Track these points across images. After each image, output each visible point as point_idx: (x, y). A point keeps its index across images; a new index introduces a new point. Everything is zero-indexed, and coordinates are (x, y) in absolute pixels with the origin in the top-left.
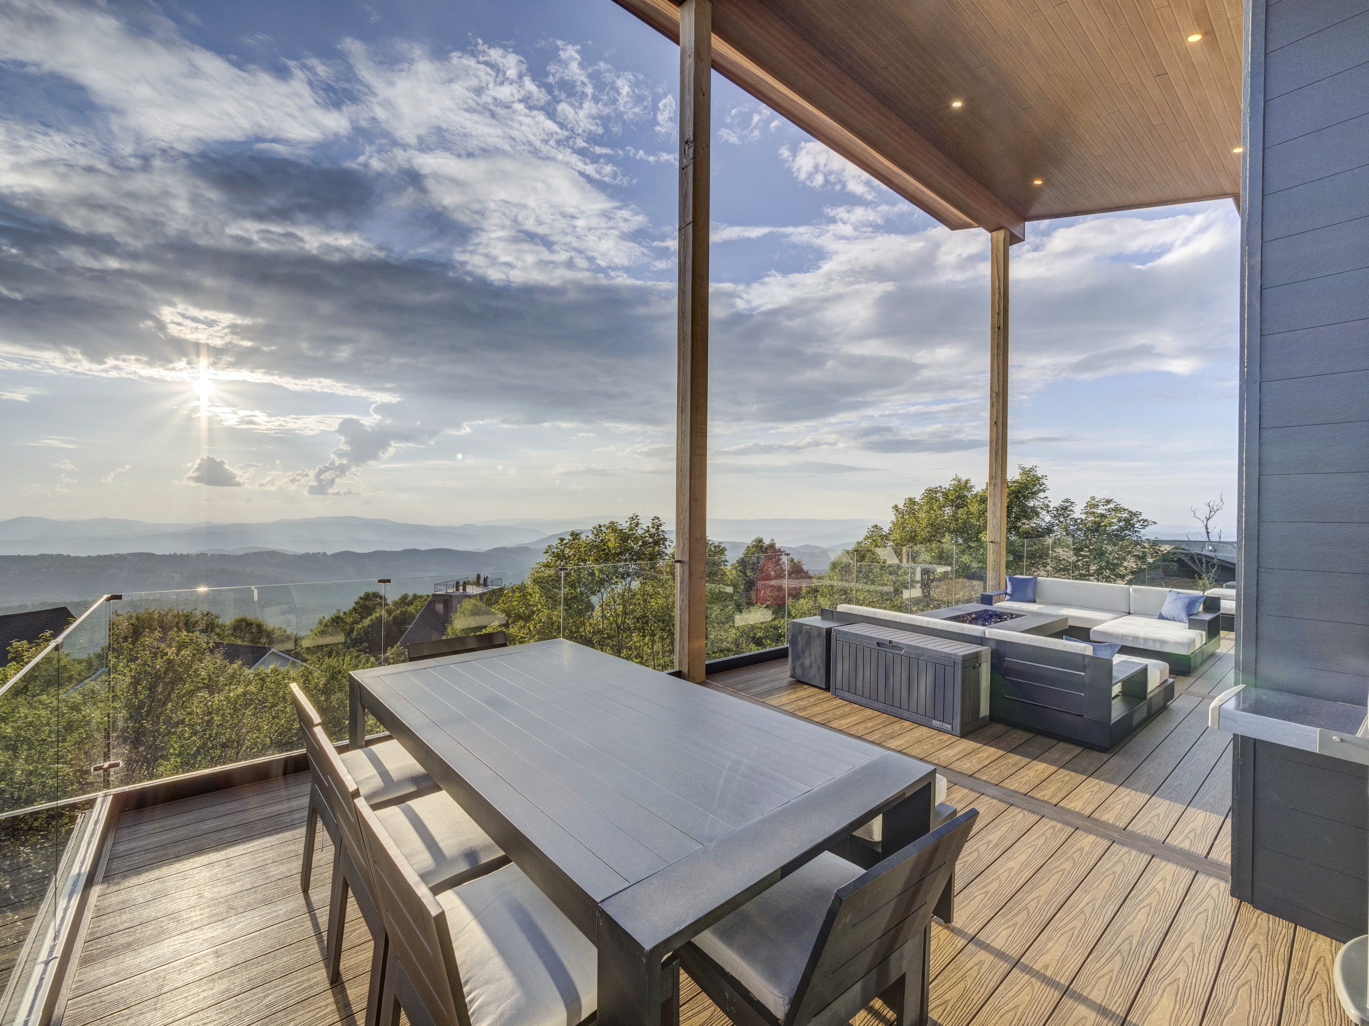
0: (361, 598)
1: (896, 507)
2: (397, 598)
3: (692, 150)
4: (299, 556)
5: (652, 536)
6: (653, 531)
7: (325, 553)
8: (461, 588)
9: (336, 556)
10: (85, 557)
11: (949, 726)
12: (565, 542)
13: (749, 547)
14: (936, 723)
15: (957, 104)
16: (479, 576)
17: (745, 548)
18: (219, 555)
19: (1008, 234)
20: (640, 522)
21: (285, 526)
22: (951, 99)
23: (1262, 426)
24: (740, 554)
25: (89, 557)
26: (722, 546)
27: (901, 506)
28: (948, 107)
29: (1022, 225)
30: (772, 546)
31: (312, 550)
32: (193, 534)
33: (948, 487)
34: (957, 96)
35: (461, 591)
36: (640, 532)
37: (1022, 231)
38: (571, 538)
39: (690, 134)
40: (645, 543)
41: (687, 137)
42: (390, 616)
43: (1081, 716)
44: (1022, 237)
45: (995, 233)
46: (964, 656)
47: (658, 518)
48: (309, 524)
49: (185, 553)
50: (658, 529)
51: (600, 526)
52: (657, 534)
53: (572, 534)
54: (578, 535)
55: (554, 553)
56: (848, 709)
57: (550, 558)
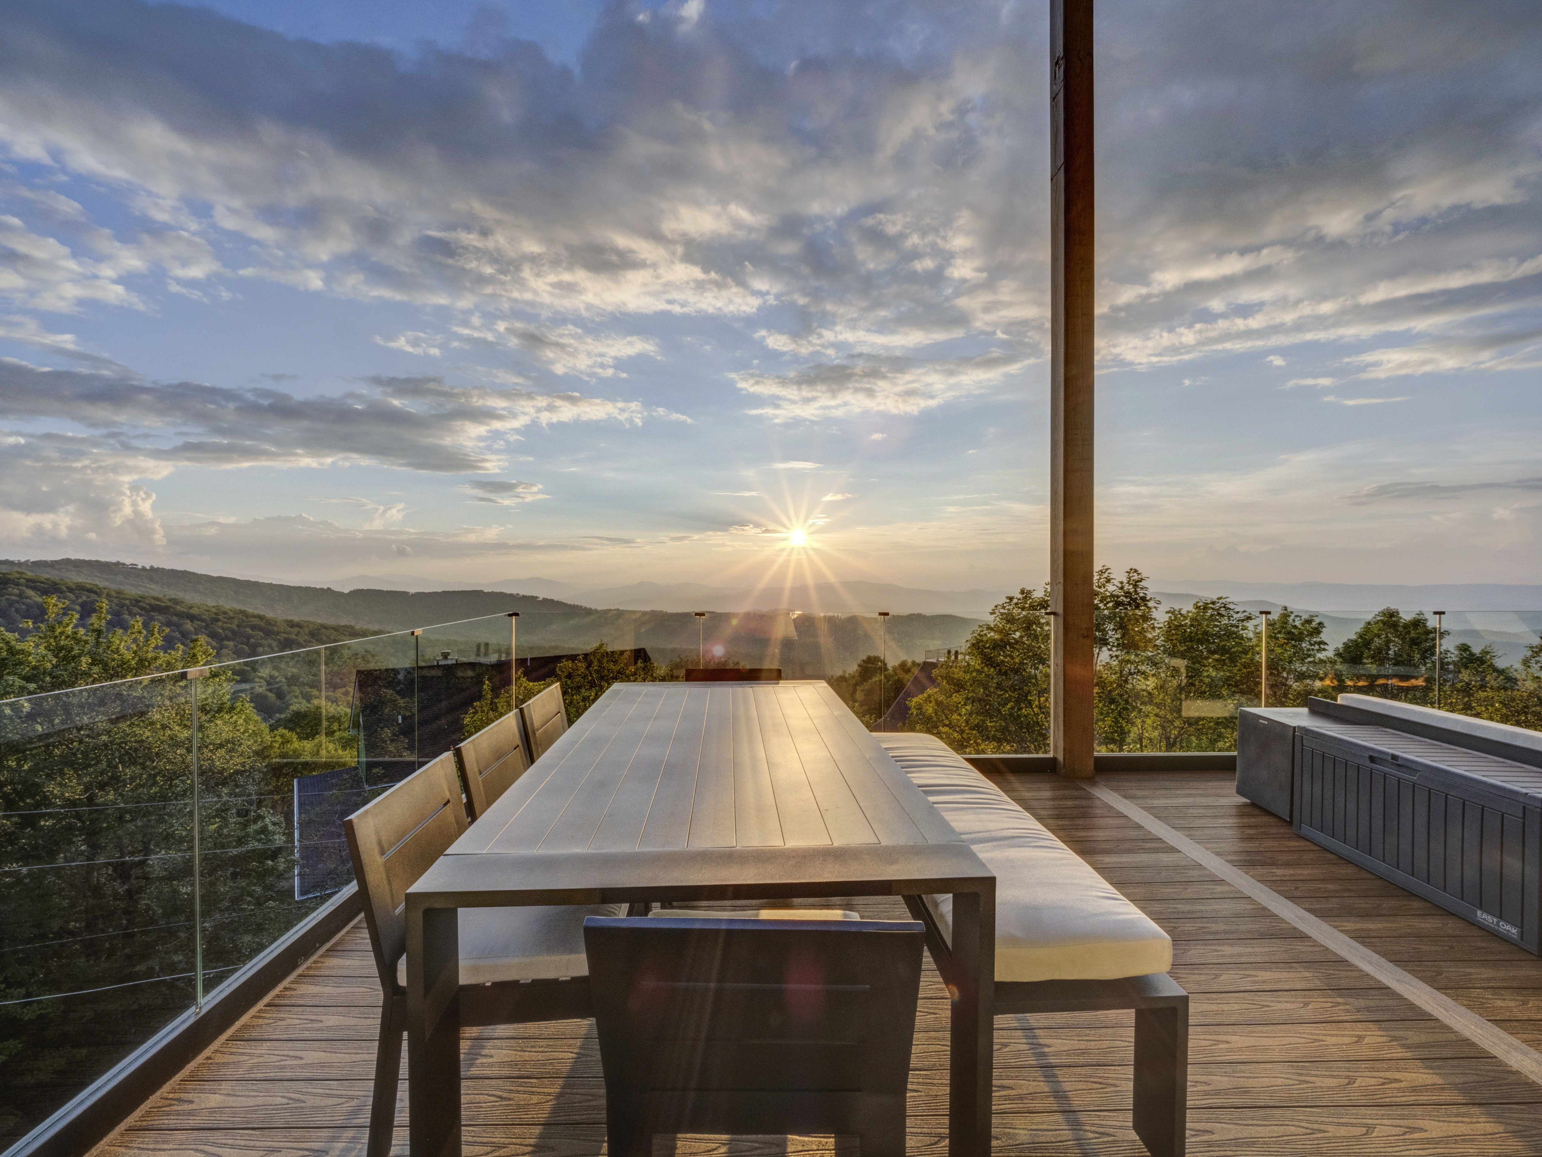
0: (864, 661)
2: (896, 663)
5: (1128, 594)
6: (1131, 588)
8: (953, 657)
11: (1513, 929)
12: (1015, 601)
13: (1369, 623)
14: (1483, 917)
17: (1362, 625)
20: (1112, 576)
24: (1351, 634)
35: (952, 661)
36: (1111, 588)
38: (1020, 596)
39: (1060, 52)
40: (1118, 604)
42: (888, 681)
47: (1136, 571)
50: (1135, 586)
52: (1136, 592)
53: (1022, 592)
54: (1029, 592)
55: (1002, 614)
56: (1311, 856)
57: (998, 619)
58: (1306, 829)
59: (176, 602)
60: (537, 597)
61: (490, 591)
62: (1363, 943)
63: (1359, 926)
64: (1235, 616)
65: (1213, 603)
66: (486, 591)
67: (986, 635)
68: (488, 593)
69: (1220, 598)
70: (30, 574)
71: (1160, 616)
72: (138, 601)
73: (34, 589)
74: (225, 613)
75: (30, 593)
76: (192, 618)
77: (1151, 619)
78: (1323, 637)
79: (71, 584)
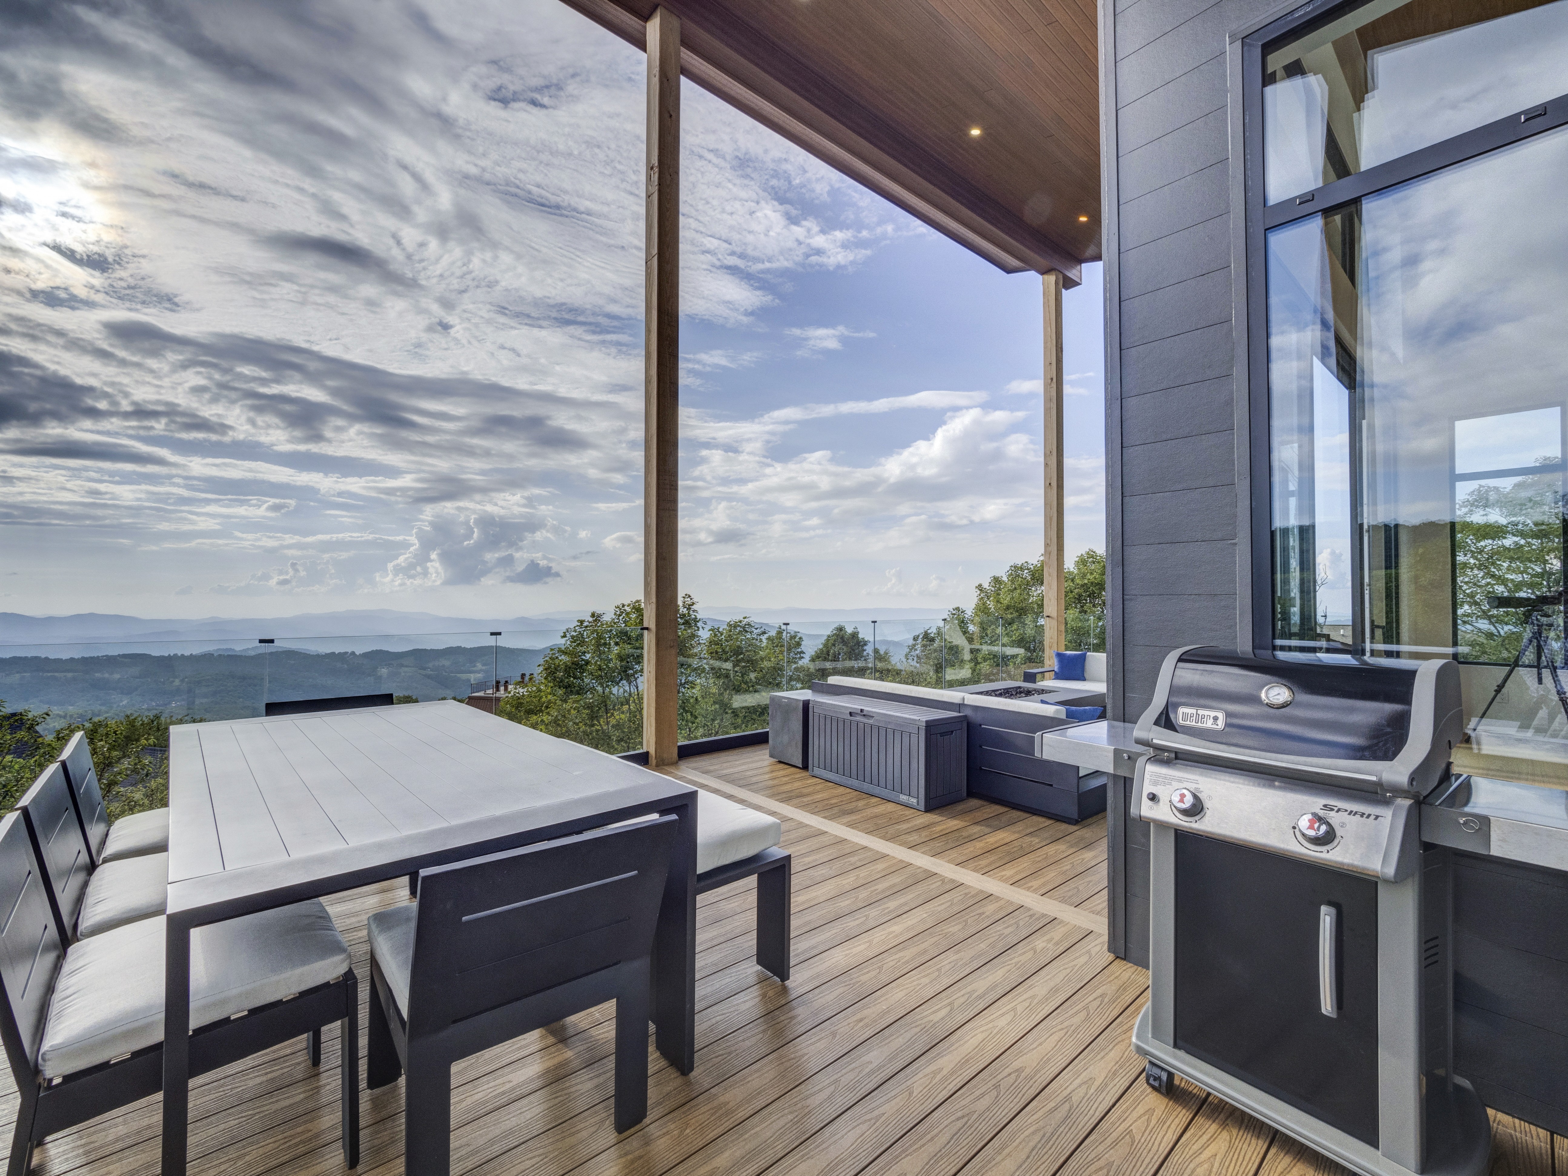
1: (980, 587)
3: (657, 175)
4: (323, 656)
7: (353, 653)
8: (502, 688)
10: (66, 660)
11: (915, 801)
12: (586, 624)
13: (829, 636)
14: (903, 798)
15: (975, 132)
16: (523, 675)
18: (228, 656)
19: (1061, 277)
22: (968, 127)
23: (1124, 445)
24: (819, 644)
25: (72, 659)
26: (799, 635)
27: (986, 585)
28: (967, 134)
29: (1079, 267)
30: (855, 635)
33: (1035, 563)
34: (976, 123)
35: (502, 692)
37: (1079, 274)
38: (591, 619)
39: (655, 159)
41: (653, 162)
43: (1051, 785)
44: (1078, 281)
45: (1046, 277)
46: (927, 722)
47: (689, 596)
50: (689, 609)
51: (623, 606)
52: (689, 615)
53: (593, 615)
54: (599, 616)
55: (573, 637)
56: (820, 786)
57: (568, 642)
58: (817, 771)
62: (853, 828)
63: (849, 819)
64: (755, 631)
65: (740, 622)
67: (557, 658)
69: (745, 618)
71: (704, 634)
77: (698, 636)
78: (803, 648)
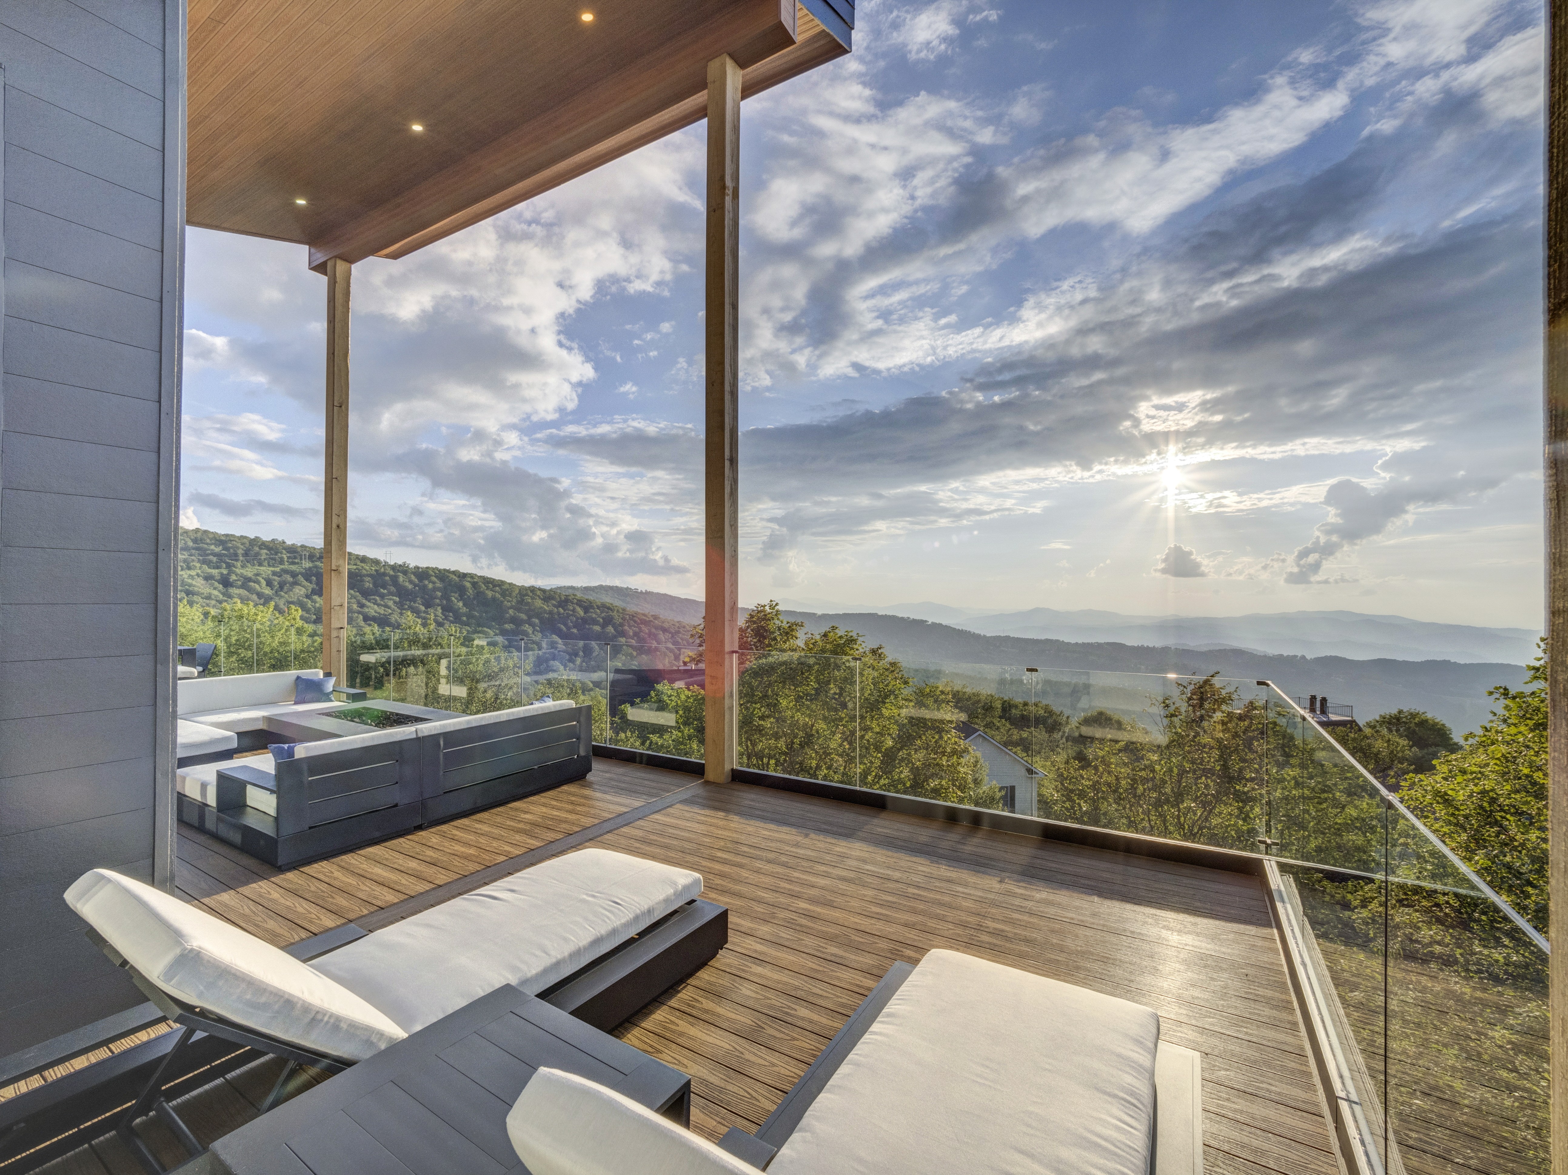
4: (1270, 657)
7: (1303, 657)
9: (1319, 660)
18: (1183, 650)
21: (1255, 621)
31: (1287, 651)
32: (1162, 626)
48: (1287, 620)
49: (1151, 645)
59: (656, 617)
60: (926, 621)
61: (884, 614)
66: (880, 614)
68: (882, 616)
70: (579, 595)
72: (633, 616)
73: (580, 606)
74: (684, 627)
75: (578, 609)
76: (665, 630)
79: (599, 604)
